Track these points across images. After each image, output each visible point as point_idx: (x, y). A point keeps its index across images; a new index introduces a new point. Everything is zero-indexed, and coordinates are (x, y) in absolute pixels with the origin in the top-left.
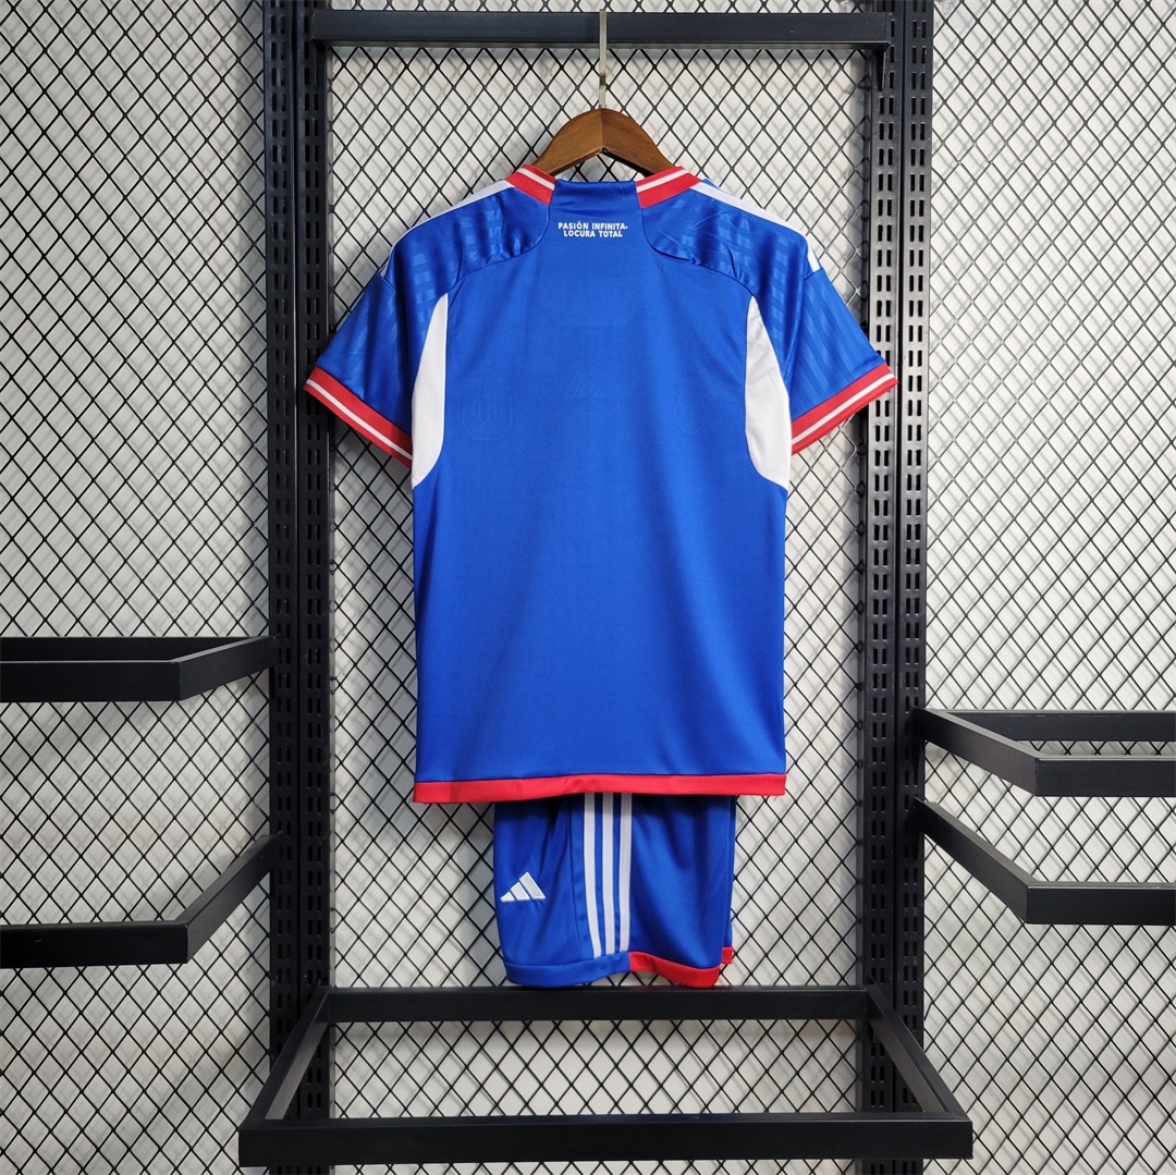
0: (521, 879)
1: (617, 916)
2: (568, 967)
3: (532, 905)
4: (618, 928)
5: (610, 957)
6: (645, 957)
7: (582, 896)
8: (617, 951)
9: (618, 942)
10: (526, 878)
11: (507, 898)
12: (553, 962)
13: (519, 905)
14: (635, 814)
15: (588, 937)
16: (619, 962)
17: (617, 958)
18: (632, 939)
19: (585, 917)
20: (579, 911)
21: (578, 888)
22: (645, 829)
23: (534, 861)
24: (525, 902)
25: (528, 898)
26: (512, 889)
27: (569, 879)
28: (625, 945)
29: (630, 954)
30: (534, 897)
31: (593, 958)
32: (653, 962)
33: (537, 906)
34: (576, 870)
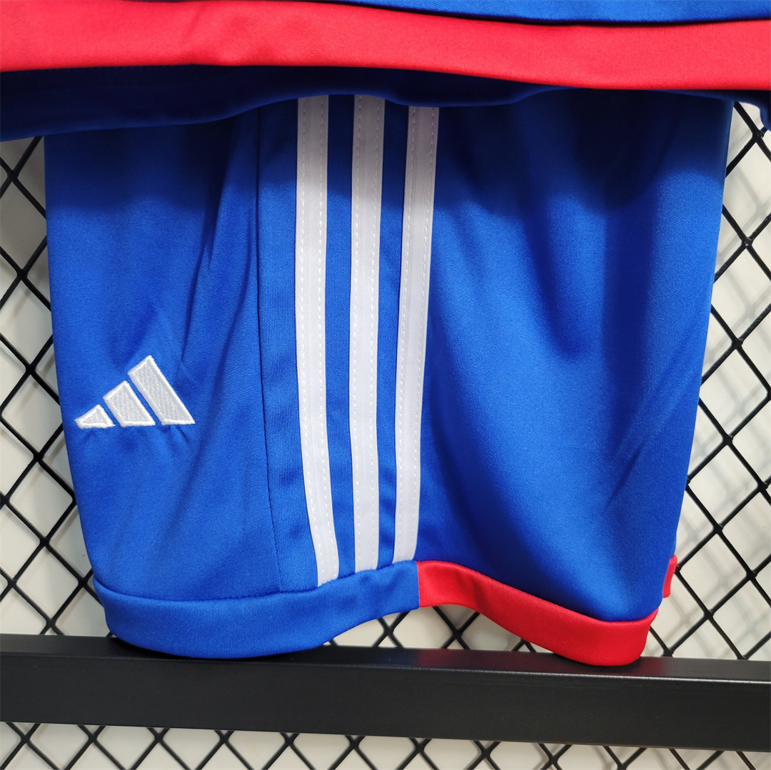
0: (134, 373)
1: (388, 476)
2: (244, 606)
3: (160, 442)
4: (388, 506)
5: (366, 577)
6: (457, 573)
7: (289, 418)
8: (385, 563)
9: (387, 540)
10: (147, 372)
11: (94, 419)
12: (204, 591)
13: (127, 438)
14: (443, 201)
15: (301, 529)
16: (390, 588)
17: (386, 577)
18: (426, 533)
19: (294, 475)
20: (279, 460)
21: (275, 399)
22: (470, 247)
23: (167, 324)
24: (141, 430)
25: (151, 422)
26: (109, 398)
27: (253, 371)
28: (406, 545)
29: (418, 569)
30: (166, 420)
31: (315, 588)
32: (476, 585)
33: (173, 446)
34: (274, 349)
